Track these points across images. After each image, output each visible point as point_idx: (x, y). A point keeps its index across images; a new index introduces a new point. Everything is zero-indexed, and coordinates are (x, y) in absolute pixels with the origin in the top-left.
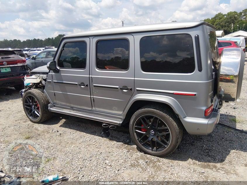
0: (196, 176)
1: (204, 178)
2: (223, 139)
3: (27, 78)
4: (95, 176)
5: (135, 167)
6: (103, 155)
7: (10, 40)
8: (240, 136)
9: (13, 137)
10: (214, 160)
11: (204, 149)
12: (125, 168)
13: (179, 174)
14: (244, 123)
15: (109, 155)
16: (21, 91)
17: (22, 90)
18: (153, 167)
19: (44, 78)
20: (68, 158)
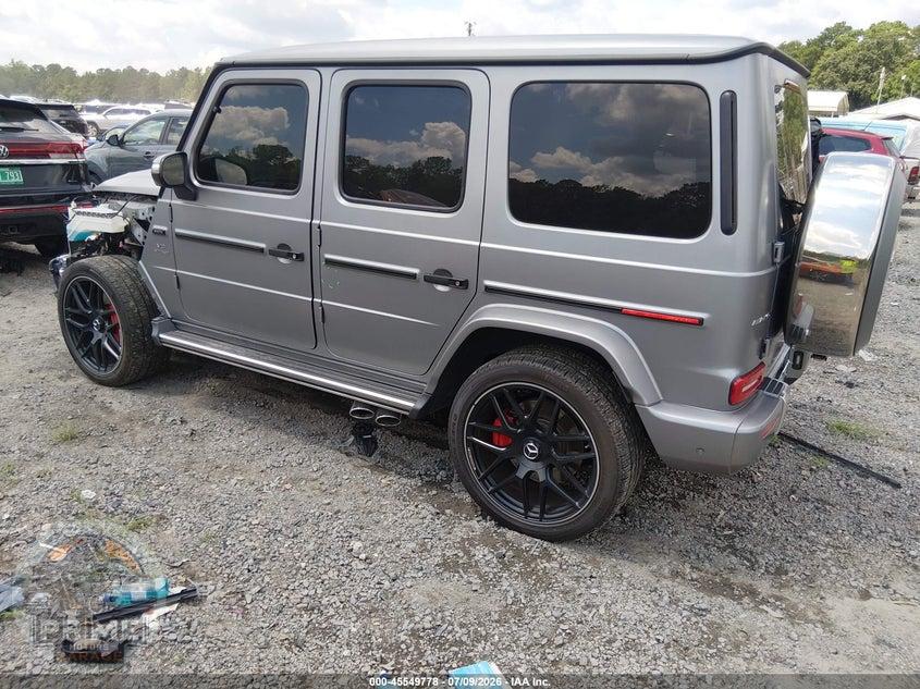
0: (678, 619)
1: (705, 629)
2: (793, 492)
3: (78, 213)
4: (306, 592)
5: (458, 572)
6: (345, 520)
7: (35, 66)
8: (859, 489)
9: (12, 429)
10: (752, 568)
11: (719, 526)
12: (420, 574)
13: (614, 609)
14: (880, 441)
15: (366, 520)
16: (55, 262)
17: (58, 258)
18: (524, 576)
19: (141, 217)
20: (210, 522)
